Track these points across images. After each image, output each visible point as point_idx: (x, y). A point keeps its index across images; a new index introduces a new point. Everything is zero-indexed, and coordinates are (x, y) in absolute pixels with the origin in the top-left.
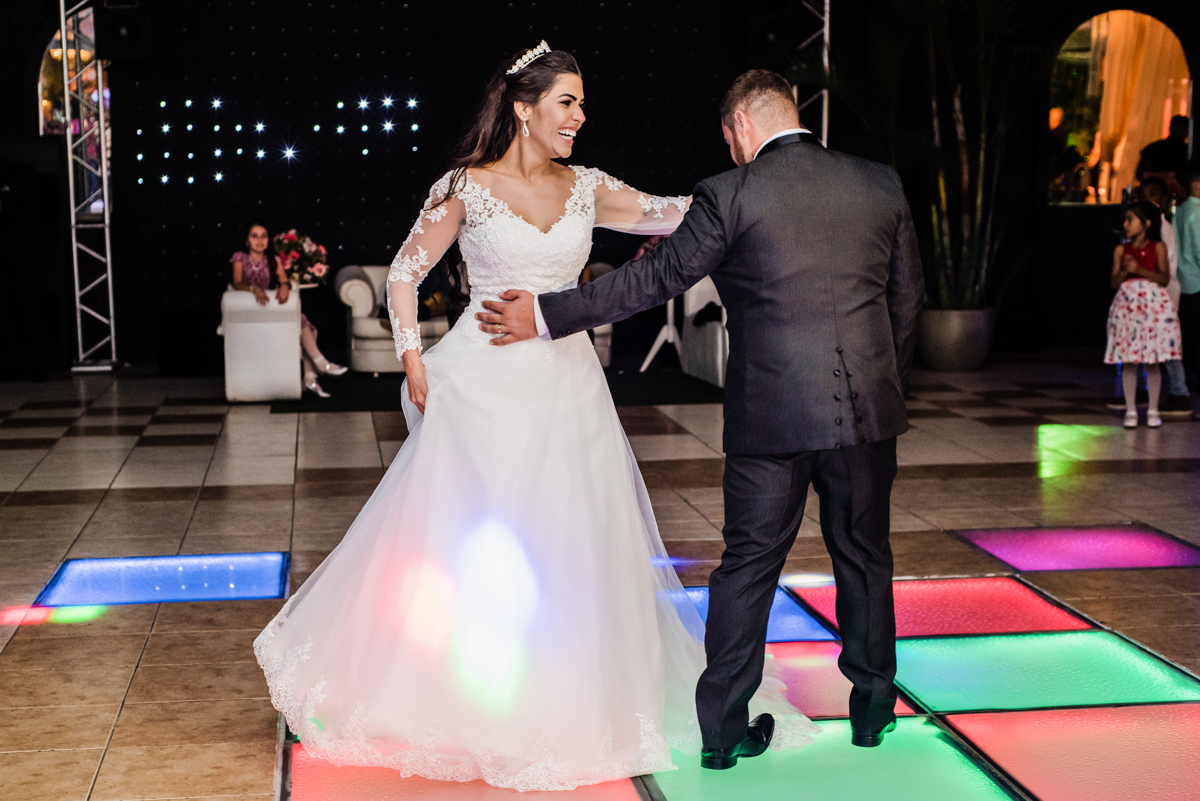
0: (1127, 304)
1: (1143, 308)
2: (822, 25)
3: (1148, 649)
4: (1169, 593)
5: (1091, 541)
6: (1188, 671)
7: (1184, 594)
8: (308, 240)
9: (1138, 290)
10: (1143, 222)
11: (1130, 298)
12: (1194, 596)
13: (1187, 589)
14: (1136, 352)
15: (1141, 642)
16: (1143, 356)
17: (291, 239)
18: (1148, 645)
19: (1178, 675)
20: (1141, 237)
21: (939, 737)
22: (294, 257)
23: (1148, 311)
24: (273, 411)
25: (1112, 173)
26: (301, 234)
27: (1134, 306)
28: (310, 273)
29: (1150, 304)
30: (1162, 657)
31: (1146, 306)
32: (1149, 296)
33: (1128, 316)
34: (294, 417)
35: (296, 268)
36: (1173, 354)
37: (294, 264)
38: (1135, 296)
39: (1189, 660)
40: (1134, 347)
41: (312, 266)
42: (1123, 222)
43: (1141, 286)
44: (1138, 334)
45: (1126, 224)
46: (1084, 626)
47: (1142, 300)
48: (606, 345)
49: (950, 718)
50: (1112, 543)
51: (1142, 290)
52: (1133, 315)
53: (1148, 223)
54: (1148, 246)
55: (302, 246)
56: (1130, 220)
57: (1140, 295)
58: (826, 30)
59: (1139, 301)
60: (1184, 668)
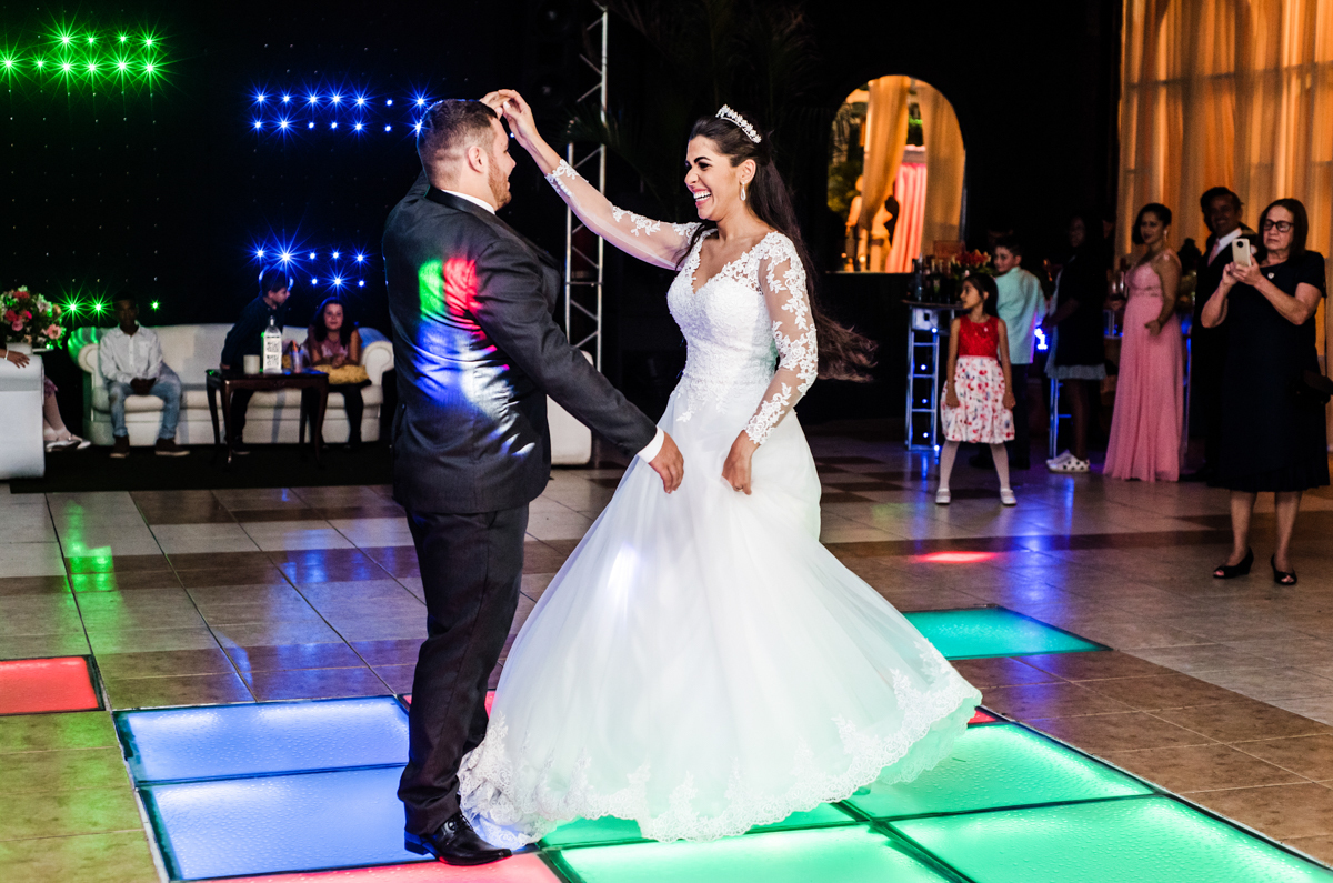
0: (968, 382)
1: (984, 386)
2: (599, 79)
3: (1061, 742)
4: (1058, 681)
5: (956, 626)
6: (1111, 764)
7: (1072, 682)
8: (41, 297)
9: (979, 368)
10: (981, 294)
11: (971, 377)
12: (1082, 683)
13: (1074, 676)
14: (975, 431)
15: (1052, 734)
16: (981, 436)
17: (21, 297)
18: (1060, 737)
19: (1101, 768)
20: (979, 310)
21: (890, 845)
22: (26, 318)
23: (989, 389)
24: (13, 492)
25: (870, 241)
26: (34, 291)
27: (974, 384)
28: (43, 335)
29: (990, 383)
30: (1079, 749)
31: (987, 385)
32: (989, 375)
33: (968, 395)
34: (40, 497)
35: (28, 329)
36: (1008, 435)
37: (26, 325)
38: (976, 374)
39: (1109, 753)
40: (974, 427)
41: (46, 327)
42: (961, 292)
43: (982, 364)
44: (979, 413)
45: (963, 295)
46: (988, 718)
47: (983, 378)
48: (375, 417)
49: (895, 825)
50: (977, 627)
51: (983, 369)
52: (973, 394)
53: (986, 295)
54: (989, 321)
55: (35, 305)
56: (968, 291)
57: (981, 373)
58: (603, 85)
59: (980, 380)
60: (1106, 761)
